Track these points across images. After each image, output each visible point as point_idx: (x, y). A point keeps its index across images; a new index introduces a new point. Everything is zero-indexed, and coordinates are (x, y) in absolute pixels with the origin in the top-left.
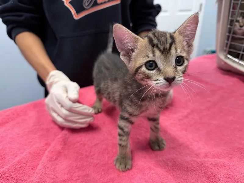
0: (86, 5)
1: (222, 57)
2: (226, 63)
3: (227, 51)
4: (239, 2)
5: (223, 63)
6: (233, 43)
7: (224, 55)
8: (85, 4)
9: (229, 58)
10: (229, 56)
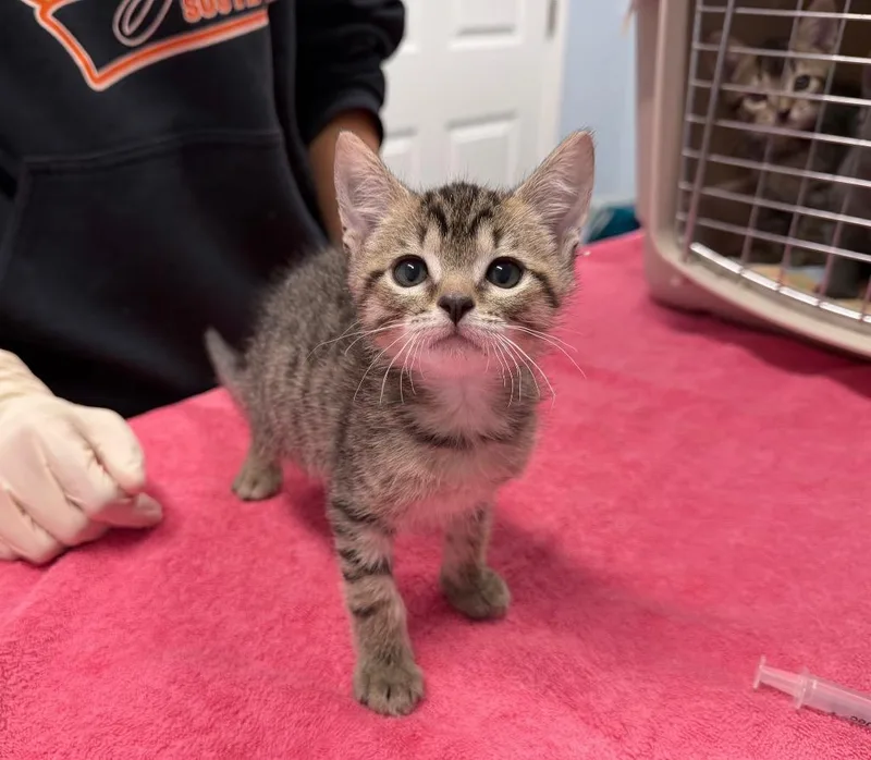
0: (128, 30)
1: (671, 254)
2: (687, 281)
3: (689, 229)
4: (728, 11)
5: (675, 282)
6: (712, 192)
7: (679, 246)
8: (123, 29)
9: (698, 258)
10: (698, 249)
